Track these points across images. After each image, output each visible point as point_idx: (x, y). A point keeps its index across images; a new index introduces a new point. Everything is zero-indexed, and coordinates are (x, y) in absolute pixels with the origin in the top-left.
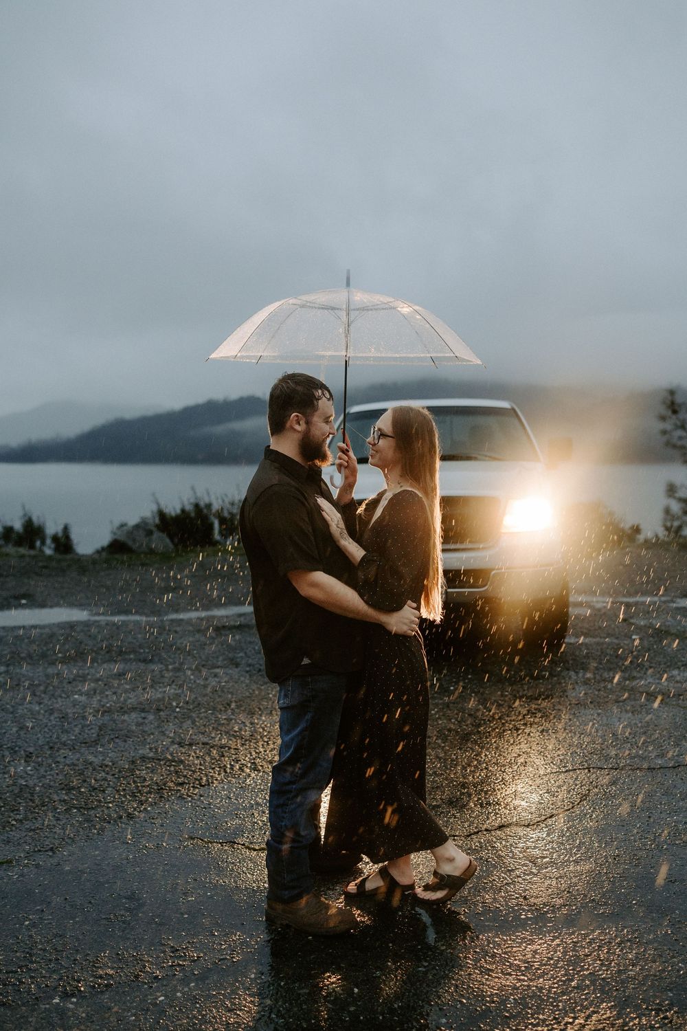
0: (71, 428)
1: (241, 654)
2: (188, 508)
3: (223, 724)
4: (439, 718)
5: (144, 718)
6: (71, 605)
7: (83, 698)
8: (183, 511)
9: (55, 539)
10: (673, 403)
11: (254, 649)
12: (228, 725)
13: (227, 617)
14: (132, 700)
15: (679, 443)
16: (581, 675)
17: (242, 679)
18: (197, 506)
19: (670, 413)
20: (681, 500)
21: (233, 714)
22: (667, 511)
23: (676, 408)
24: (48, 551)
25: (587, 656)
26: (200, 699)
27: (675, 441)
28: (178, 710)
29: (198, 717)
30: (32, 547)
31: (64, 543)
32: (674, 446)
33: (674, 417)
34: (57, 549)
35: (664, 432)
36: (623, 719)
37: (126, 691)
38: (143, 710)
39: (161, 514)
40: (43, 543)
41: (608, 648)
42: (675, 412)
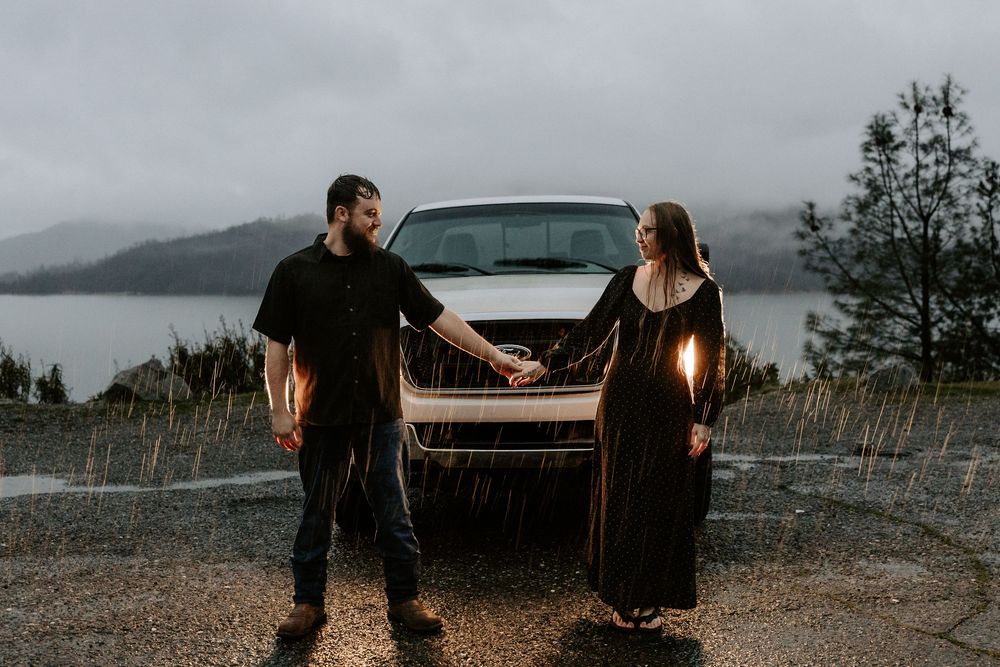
0: (94, 253)
1: (260, 541)
2: (217, 344)
3: (217, 652)
4: (535, 639)
5: (101, 644)
6: (44, 471)
7: (20, 613)
8: (209, 348)
9: (41, 383)
10: (812, 217)
11: (279, 532)
12: (223, 654)
13: (249, 486)
14: (90, 616)
15: (821, 266)
16: (733, 568)
17: (256, 579)
18: (227, 341)
19: (809, 230)
20: (824, 334)
21: (233, 636)
22: (808, 347)
23: (817, 224)
24: (33, 400)
25: (739, 539)
26: (189, 612)
27: (815, 263)
28: (154, 629)
29: (182, 641)
30: (12, 394)
31: (52, 389)
32: (815, 269)
33: (814, 234)
34: (44, 398)
35: (802, 253)
36: (801, 637)
37: (83, 600)
38: (102, 631)
39: (182, 353)
40: (26, 389)
41: (765, 528)
42: (815, 228)
